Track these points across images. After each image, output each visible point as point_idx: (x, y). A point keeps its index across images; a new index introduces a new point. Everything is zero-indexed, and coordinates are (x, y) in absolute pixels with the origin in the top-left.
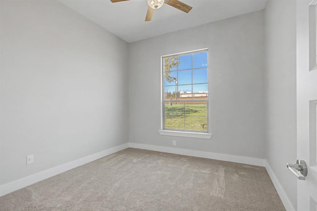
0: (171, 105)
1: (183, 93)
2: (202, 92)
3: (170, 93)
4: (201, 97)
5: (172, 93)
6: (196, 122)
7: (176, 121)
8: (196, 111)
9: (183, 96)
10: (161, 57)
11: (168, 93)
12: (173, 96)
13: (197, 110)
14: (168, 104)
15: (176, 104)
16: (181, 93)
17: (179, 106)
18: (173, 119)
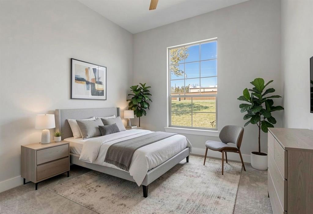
0: (180, 100)
1: (193, 88)
2: (213, 87)
3: (178, 87)
4: (212, 92)
5: (180, 88)
6: (206, 119)
7: (184, 117)
8: (206, 108)
9: (192, 91)
10: (167, 48)
11: (177, 88)
12: (181, 91)
13: (207, 106)
14: (176, 99)
15: (185, 99)
16: (190, 87)
17: (188, 101)
18: (182, 116)
